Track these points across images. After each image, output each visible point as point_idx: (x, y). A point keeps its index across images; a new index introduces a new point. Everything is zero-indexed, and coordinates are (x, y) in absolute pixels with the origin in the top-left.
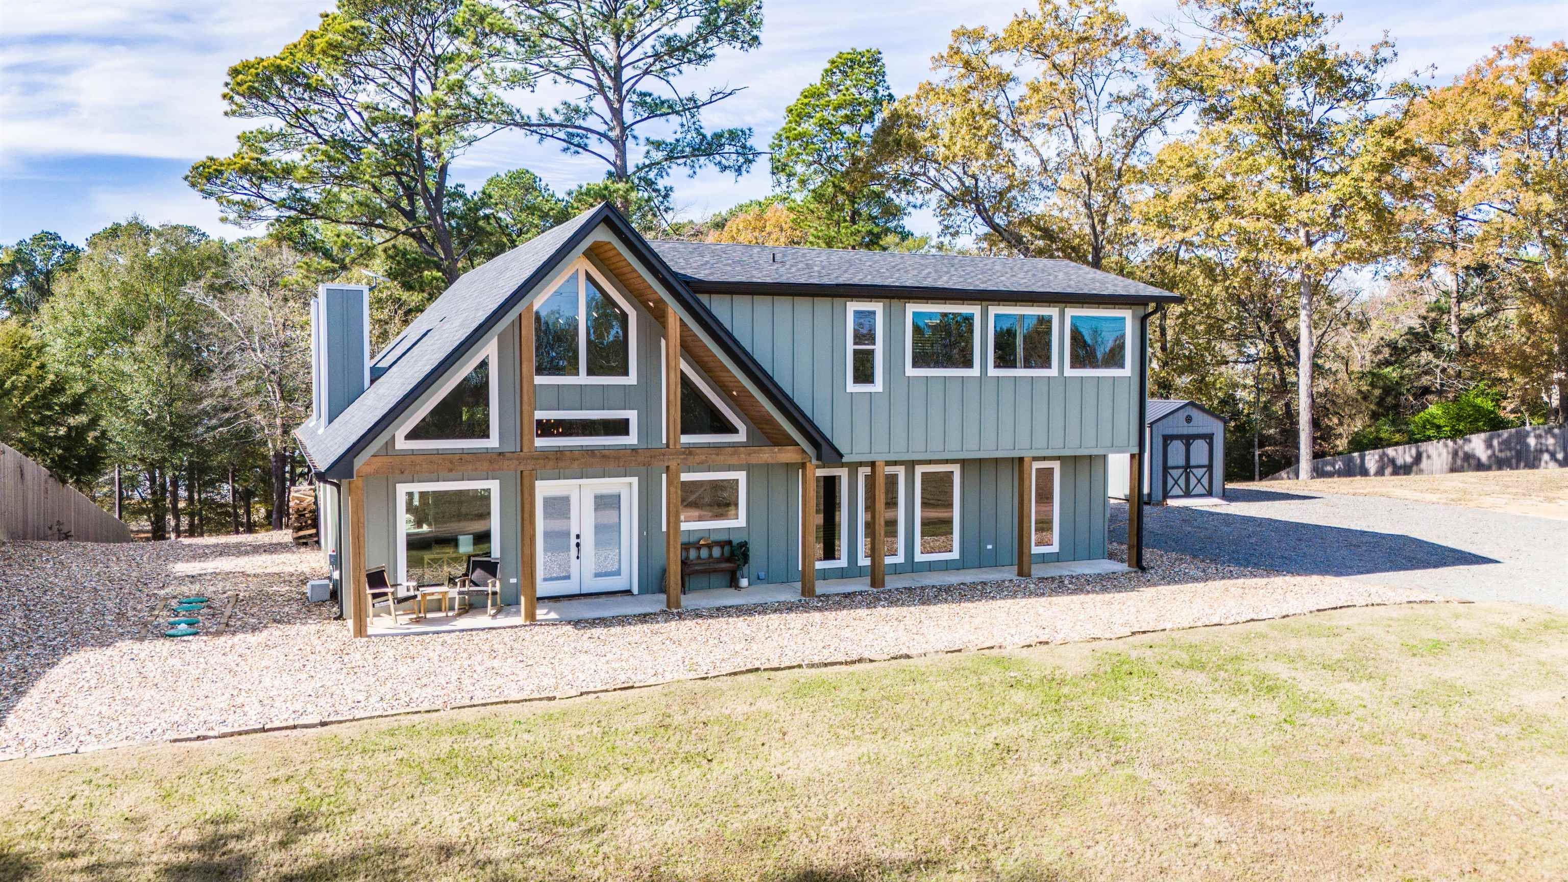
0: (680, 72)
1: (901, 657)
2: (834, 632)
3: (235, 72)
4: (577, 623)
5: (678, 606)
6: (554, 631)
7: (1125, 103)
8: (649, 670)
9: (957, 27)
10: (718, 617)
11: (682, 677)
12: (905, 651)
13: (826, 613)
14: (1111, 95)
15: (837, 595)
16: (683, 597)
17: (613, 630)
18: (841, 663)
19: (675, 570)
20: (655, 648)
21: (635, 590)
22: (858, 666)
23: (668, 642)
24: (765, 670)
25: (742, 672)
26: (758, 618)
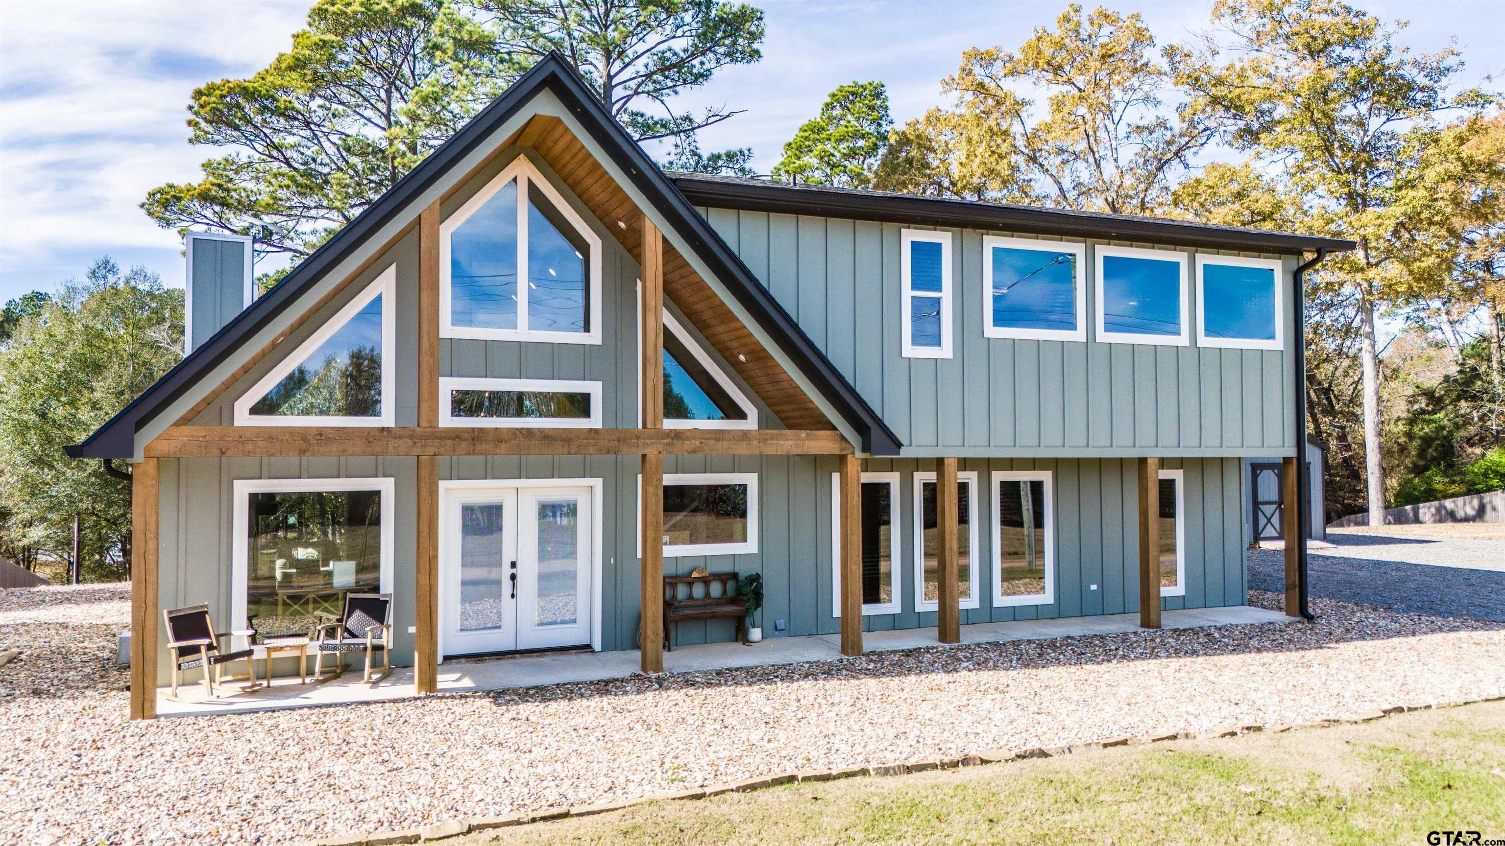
0: (676, 93)
1: (1032, 754)
2: (905, 709)
3: (199, 94)
4: (498, 696)
5: (658, 667)
6: (458, 707)
7: (1145, 134)
8: (602, 779)
9: (968, 49)
10: (719, 684)
11: (660, 794)
12: (1033, 744)
13: (885, 679)
14: (1129, 125)
15: (895, 652)
16: (666, 655)
17: (553, 706)
18: (934, 766)
19: (655, 612)
20: (617, 738)
21: (597, 646)
22: (964, 774)
23: (638, 726)
24: (806, 779)
25: (766, 785)
26: (781, 687)
